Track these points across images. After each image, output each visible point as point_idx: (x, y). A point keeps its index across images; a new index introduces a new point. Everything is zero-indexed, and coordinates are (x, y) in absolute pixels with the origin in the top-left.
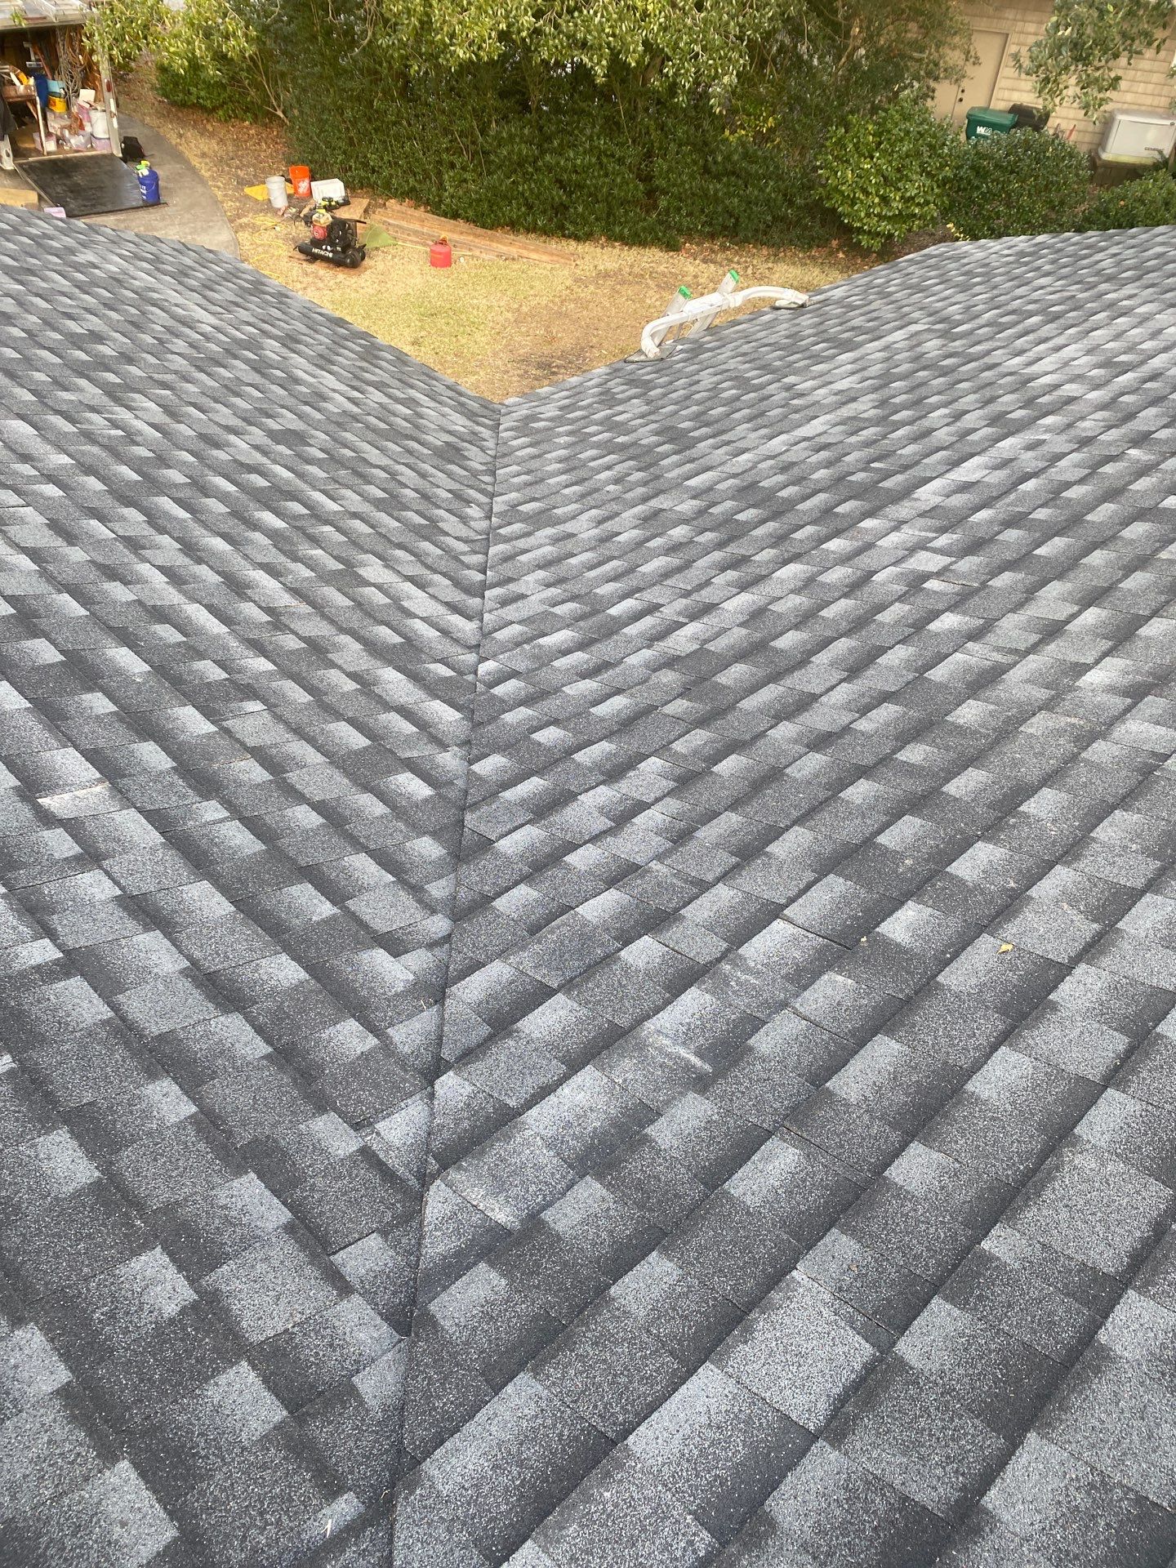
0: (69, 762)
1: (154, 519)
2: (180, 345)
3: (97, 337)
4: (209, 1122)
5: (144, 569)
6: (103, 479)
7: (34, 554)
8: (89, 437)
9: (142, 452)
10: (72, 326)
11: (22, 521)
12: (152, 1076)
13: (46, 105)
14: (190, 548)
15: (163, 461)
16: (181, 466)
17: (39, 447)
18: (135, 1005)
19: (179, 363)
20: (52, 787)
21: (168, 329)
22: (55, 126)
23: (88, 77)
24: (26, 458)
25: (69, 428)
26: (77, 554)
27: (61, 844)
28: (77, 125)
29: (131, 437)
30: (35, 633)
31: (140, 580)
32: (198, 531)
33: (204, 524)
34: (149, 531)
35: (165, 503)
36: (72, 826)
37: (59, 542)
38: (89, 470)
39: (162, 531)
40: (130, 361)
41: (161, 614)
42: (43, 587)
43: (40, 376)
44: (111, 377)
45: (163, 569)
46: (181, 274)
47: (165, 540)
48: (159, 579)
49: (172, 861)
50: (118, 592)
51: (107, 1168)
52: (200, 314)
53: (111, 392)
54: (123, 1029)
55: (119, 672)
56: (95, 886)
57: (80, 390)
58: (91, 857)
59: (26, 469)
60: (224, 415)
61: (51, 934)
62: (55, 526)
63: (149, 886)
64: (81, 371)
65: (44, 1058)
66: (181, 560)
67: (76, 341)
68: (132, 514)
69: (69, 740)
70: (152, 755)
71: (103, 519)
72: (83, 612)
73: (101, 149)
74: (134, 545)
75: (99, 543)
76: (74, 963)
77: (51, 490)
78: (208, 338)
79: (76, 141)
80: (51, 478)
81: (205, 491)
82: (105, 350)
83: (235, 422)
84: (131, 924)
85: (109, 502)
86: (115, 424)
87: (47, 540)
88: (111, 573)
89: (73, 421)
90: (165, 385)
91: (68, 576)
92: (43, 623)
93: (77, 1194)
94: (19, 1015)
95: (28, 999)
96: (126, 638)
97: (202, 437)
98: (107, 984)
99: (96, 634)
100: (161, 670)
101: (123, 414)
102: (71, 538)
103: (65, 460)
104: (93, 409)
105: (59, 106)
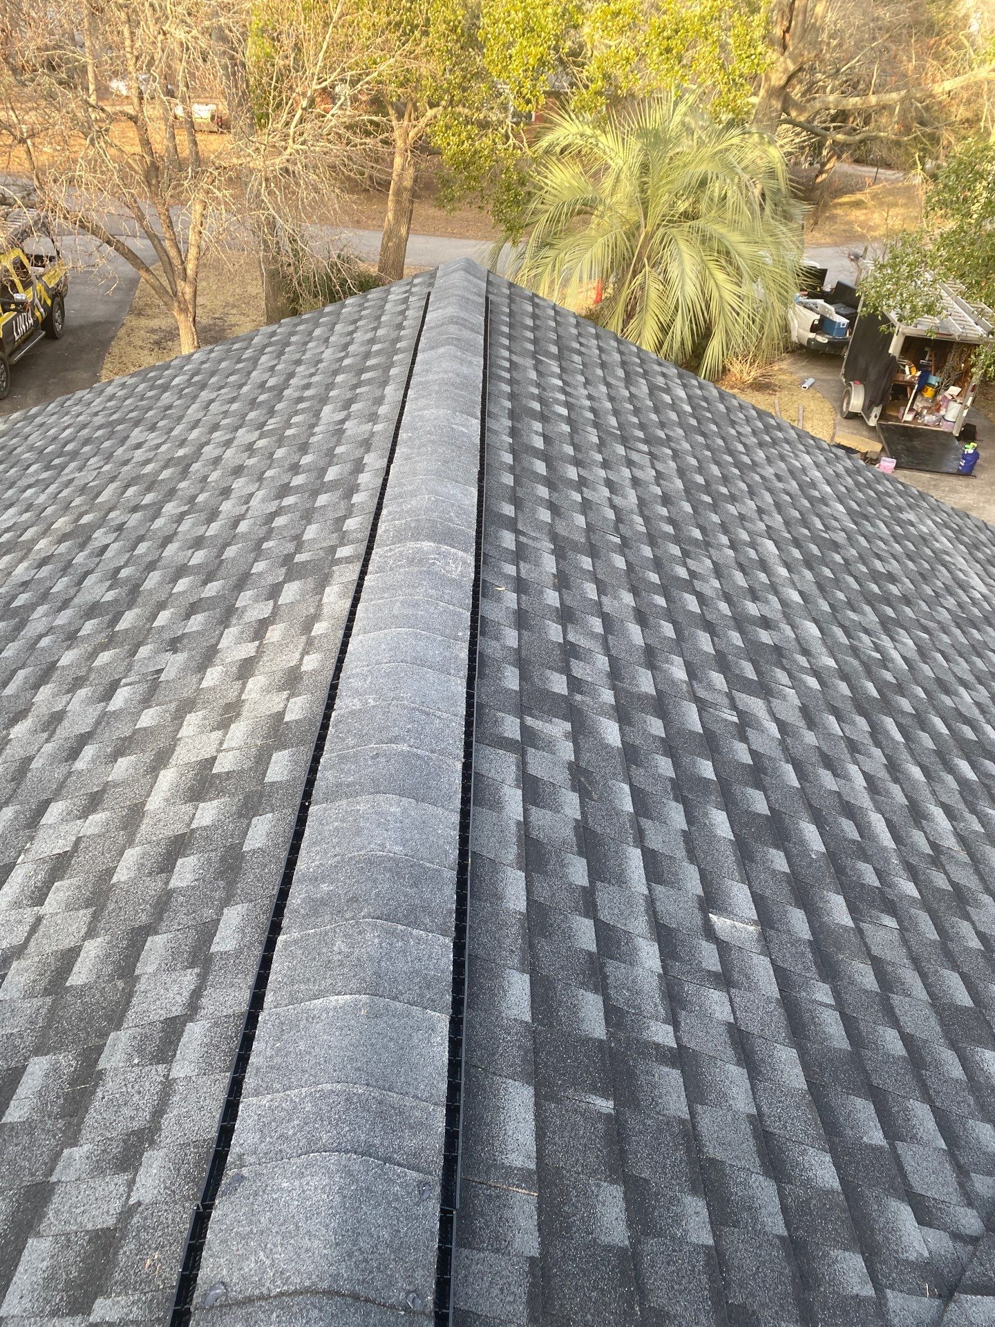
0: (740, 895)
1: (877, 734)
2: (951, 602)
3: (892, 578)
4: (717, 1259)
5: (853, 769)
6: (852, 687)
7: (782, 726)
8: (855, 651)
9: (889, 677)
10: (878, 565)
11: (784, 698)
12: (694, 1191)
13: (921, 390)
14: (893, 767)
15: (901, 689)
16: (913, 698)
17: (818, 648)
18: (708, 1121)
19: (944, 615)
20: (723, 910)
21: (947, 588)
22: (919, 405)
23: (961, 379)
24: (806, 652)
25: (843, 639)
26: (810, 738)
27: (709, 958)
28: (935, 407)
29: (885, 662)
30: (759, 785)
31: (847, 777)
32: (905, 755)
33: (911, 752)
34: (868, 741)
35: (889, 723)
36: (724, 948)
37: (801, 724)
38: (845, 677)
39: (878, 744)
40: (908, 603)
41: (850, 811)
42: (777, 753)
43: (841, 596)
44: (889, 612)
45: (868, 777)
46: (974, 546)
47: (877, 752)
48: (860, 782)
49: (778, 1017)
50: (827, 779)
51: (636, 1241)
52: (976, 581)
53: (885, 623)
54: (690, 1134)
55: (802, 842)
56: (717, 1004)
57: (863, 613)
58: (725, 980)
59: (803, 661)
60: (962, 668)
61: (676, 1025)
62: (805, 711)
63: (754, 1029)
64: (870, 600)
65: (633, 1121)
66: (883, 774)
67: (875, 576)
68: (862, 722)
69: (747, 879)
70: (798, 921)
71: (839, 719)
72: (796, 784)
73: (944, 428)
74: (853, 747)
75: (829, 736)
76: (681, 1057)
77: (812, 682)
78: (974, 602)
79: (929, 418)
80: (816, 674)
81: (924, 725)
82: (894, 589)
83: (969, 677)
84: (730, 1052)
85: (848, 707)
86: (877, 648)
87: (795, 719)
88: (829, 763)
89: (849, 636)
90: (926, 630)
91: (798, 751)
92: (767, 780)
93: (608, 1248)
94: (632, 1075)
95: (641, 1066)
96: (818, 819)
97: (939, 681)
98: (696, 1091)
99: (799, 805)
100: (832, 856)
101: (886, 642)
102: (811, 724)
103: (831, 663)
104: (866, 631)
105: (929, 393)
